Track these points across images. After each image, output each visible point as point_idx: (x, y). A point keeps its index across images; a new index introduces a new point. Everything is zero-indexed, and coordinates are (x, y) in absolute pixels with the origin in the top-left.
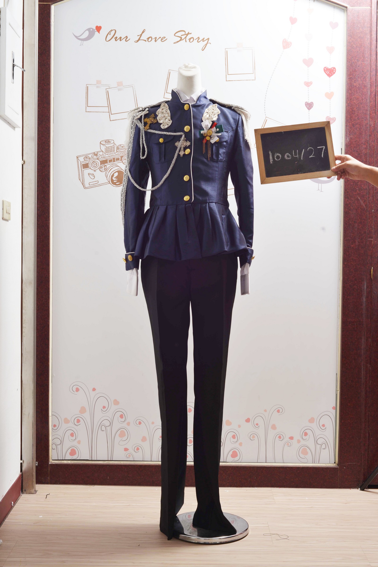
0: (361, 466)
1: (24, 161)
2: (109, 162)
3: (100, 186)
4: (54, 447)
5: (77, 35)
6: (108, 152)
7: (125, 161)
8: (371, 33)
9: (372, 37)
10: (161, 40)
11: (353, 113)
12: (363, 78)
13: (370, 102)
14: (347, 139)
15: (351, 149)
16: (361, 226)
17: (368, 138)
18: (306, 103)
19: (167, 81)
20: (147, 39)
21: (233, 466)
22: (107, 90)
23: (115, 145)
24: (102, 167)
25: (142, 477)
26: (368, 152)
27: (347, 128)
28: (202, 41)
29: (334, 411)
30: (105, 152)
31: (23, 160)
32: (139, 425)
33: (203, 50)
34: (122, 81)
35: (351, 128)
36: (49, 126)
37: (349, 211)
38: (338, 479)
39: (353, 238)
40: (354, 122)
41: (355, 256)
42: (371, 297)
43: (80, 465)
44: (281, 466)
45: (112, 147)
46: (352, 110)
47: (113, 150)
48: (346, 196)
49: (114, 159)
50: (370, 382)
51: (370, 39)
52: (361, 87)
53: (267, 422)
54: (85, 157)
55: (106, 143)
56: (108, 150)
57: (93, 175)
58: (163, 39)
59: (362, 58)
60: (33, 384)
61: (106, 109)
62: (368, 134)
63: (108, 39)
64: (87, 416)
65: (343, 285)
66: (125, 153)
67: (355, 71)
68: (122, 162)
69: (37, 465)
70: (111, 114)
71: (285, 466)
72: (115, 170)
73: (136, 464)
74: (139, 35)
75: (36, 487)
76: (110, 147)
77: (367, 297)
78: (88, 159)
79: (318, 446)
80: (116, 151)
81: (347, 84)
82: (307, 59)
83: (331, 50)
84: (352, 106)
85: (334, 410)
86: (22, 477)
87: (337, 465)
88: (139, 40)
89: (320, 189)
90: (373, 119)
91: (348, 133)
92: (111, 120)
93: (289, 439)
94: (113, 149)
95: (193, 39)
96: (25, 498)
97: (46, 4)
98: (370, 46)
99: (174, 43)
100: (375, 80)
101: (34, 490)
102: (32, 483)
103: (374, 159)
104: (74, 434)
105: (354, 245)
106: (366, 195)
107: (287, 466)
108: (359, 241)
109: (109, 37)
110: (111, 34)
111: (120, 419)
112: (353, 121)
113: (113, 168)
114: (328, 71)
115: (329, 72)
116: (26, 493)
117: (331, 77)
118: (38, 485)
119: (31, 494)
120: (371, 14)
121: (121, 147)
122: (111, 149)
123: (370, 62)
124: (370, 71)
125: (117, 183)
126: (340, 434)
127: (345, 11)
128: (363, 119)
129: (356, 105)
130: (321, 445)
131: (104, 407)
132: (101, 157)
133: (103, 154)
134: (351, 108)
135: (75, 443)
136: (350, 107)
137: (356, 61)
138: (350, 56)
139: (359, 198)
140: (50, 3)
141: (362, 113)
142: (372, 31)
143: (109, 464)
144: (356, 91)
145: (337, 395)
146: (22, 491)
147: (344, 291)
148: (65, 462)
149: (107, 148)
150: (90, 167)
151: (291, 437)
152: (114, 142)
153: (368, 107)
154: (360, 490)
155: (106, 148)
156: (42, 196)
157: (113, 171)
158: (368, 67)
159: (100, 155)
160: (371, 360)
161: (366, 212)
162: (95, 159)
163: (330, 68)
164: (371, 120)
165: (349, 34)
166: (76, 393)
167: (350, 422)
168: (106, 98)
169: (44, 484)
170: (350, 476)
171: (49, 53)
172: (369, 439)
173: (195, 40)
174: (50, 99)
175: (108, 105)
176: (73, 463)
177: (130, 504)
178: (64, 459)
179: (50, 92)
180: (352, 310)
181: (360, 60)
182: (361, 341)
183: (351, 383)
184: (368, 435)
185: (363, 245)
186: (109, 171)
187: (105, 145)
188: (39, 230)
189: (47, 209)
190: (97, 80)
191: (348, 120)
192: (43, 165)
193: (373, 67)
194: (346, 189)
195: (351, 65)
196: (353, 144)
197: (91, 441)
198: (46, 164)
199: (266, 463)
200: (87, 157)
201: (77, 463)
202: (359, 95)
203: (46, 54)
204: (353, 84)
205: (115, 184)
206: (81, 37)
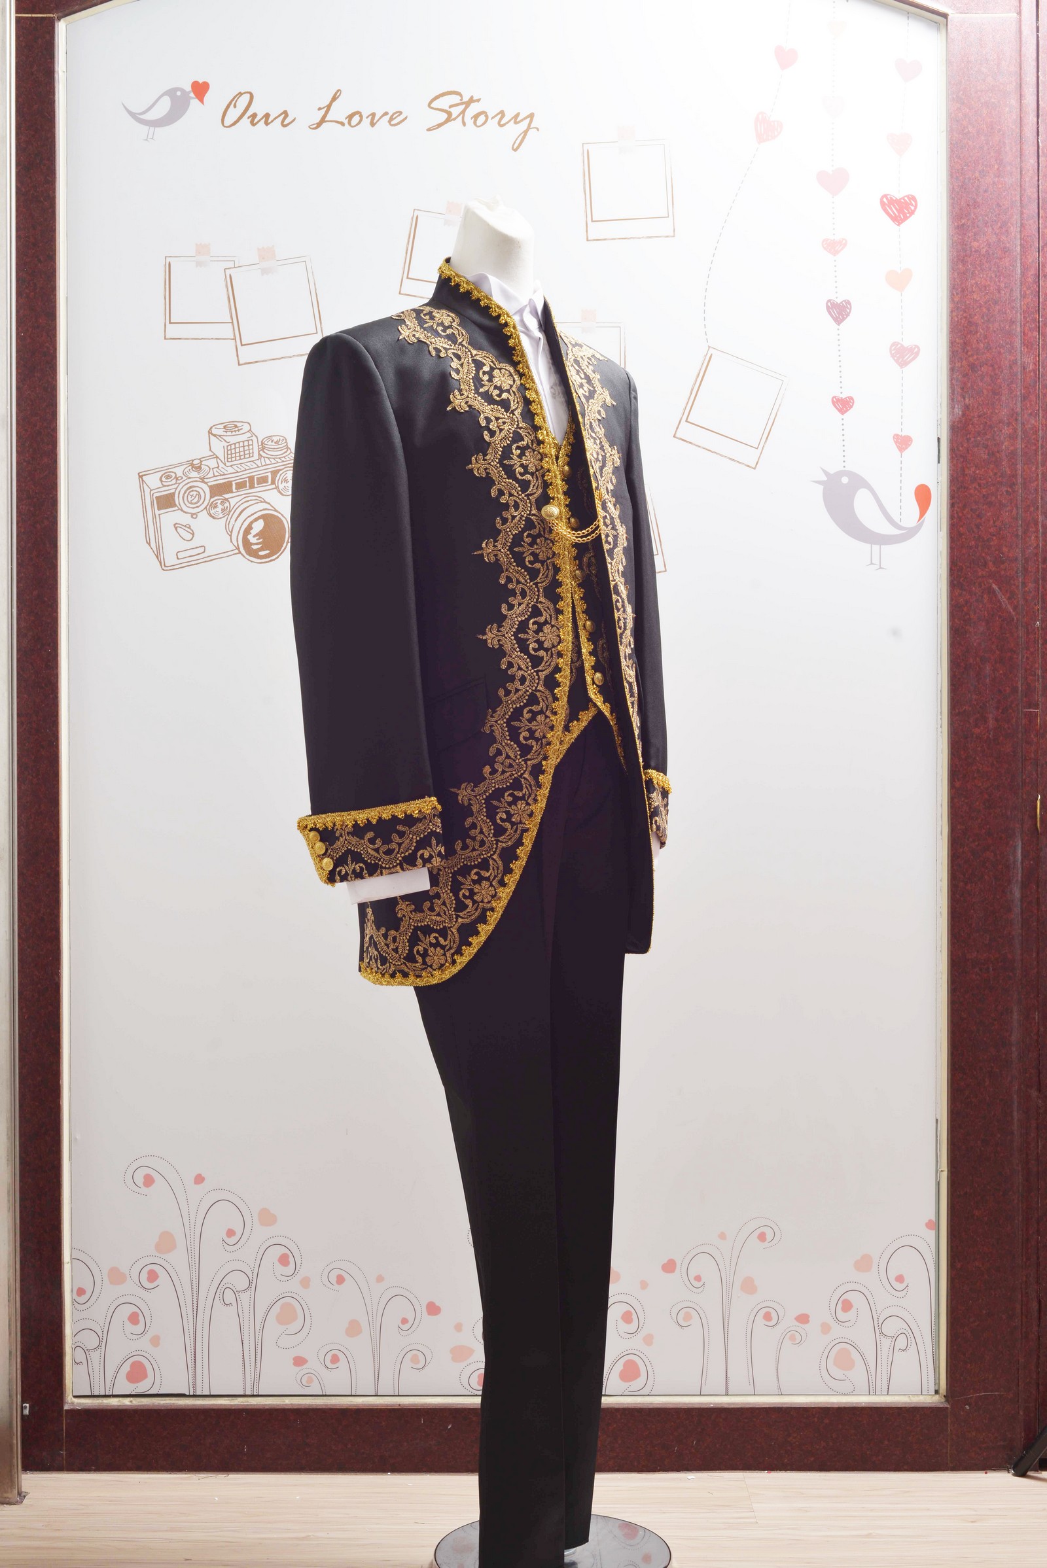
0: (1018, 1401)
2: (236, 489)
3: (211, 560)
4: (80, 1356)
6: (233, 459)
7: (284, 484)
8: (1020, 92)
9: (1025, 102)
10: (389, 122)
11: (971, 331)
12: (999, 224)
13: (1023, 296)
15: (968, 440)
16: (1001, 672)
17: (1019, 405)
18: (829, 304)
19: (408, 244)
20: (346, 118)
21: (624, 1406)
22: (228, 272)
23: (254, 437)
24: (217, 503)
25: (349, 1446)
26: (1019, 446)
27: (955, 376)
28: (513, 121)
29: (933, 1233)
30: (222, 458)
32: (337, 1287)
33: (515, 150)
34: (273, 246)
35: (967, 374)
36: (54, 382)
37: (966, 625)
38: (947, 1441)
39: (978, 707)
40: (975, 357)
41: (986, 762)
42: (1037, 885)
43: (159, 1410)
44: (772, 1403)
45: (246, 443)
46: (969, 322)
47: (250, 454)
48: (955, 582)
49: (251, 479)
50: (1040, 1143)
51: (1018, 110)
52: (993, 254)
53: (728, 1272)
54: (164, 474)
55: (226, 432)
56: (232, 453)
57: (189, 528)
58: (395, 118)
60: (12, 1169)
61: (227, 330)
62: (1019, 393)
63: (227, 123)
64: (178, 1259)
65: (952, 850)
66: (285, 460)
67: (976, 205)
68: (277, 488)
69: (26, 1412)
70: (242, 345)
71: (784, 1406)
72: (255, 513)
73: (331, 1405)
74: (324, 108)
75: (23, 1481)
76: (239, 443)
77: (1024, 886)
78: (174, 481)
79: (886, 1343)
80: (256, 456)
81: (953, 244)
82: (831, 173)
83: (900, 143)
84: (968, 310)
85: (930, 1231)
87: (943, 1400)
88: (323, 120)
89: (876, 560)
90: (1031, 349)
91: (958, 390)
92: (241, 363)
93: (797, 1324)
94: (249, 450)
95: (487, 116)
98: (1018, 130)
99: (429, 130)
100: (1037, 230)
101: (16, 1491)
102: (11, 1471)
103: (1036, 468)
104: (141, 1317)
105: (982, 728)
106: (1017, 577)
107: (791, 1404)
108: (999, 717)
109: (233, 115)
110: (237, 104)
111: (280, 1269)
112: (972, 355)
113: (245, 509)
114: (894, 206)
115: (896, 208)
117: (901, 225)
118: (32, 1475)
119: (7, 1504)
120: (1018, 34)
121: (272, 442)
122: (242, 449)
123: (1019, 177)
124: (1019, 205)
125: (262, 553)
127: (942, 26)
128: (1002, 351)
129: (980, 306)
130: (894, 1339)
131: (231, 1233)
132: (211, 474)
133: (219, 466)
134: (966, 317)
135: (144, 1344)
136: (961, 313)
137: (977, 174)
138: (961, 159)
139: (994, 586)
140: (52, 15)
141: (997, 329)
142: (1023, 85)
143: (248, 1407)
144: (980, 265)
145: (938, 1184)
147: (955, 867)
148: (114, 1402)
149: (229, 448)
150: (178, 505)
151: (803, 1314)
152: (250, 430)
153: (1016, 313)
154: (1014, 1475)
155: (227, 446)
156: (35, 593)
157: (249, 517)
158: (1013, 192)
159: (208, 469)
160: (1041, 1076)
161: (1017, 628)
162: (195, 481)
163: (901, 199)
164: (1026, 350)
165: (955, 96)
166: (144, 1190)
167: (981, 1266)
168: (226, 296)
169: (50, 1472)
170: (984, 1434)
171: (52, 164)
172: (1039, 1319)
173: (493, 118)
174: (55, 301)
175: (232, 318)
176: (140, 1406)
177: (310, 1534)
178: (111, 1394)
179: (55, 281)
180: (981, 924)
181: (990, 171)
182: (1009, 1018)
183: (982, 1149)
184: (1037, 1307)
185: (1009, 728)
186: (238, 517)
187: (224, 437)
188: (25, 696)
189: (49, 632)
190: (197, 245)
191: (957, 351)
192: (35, 500)
193: (1030, 194)
194: (954, 559)
195: (963, 187)
196: (972, 424)
197: (192, 1335)
198: (44, 497)
199: (727, 1395)
200: (168, 476)
201: (149, 1405)
202: (987, 276)
203: (42, 167)
204: (968, 243)
205: (254, 554)
206: (149, 116)
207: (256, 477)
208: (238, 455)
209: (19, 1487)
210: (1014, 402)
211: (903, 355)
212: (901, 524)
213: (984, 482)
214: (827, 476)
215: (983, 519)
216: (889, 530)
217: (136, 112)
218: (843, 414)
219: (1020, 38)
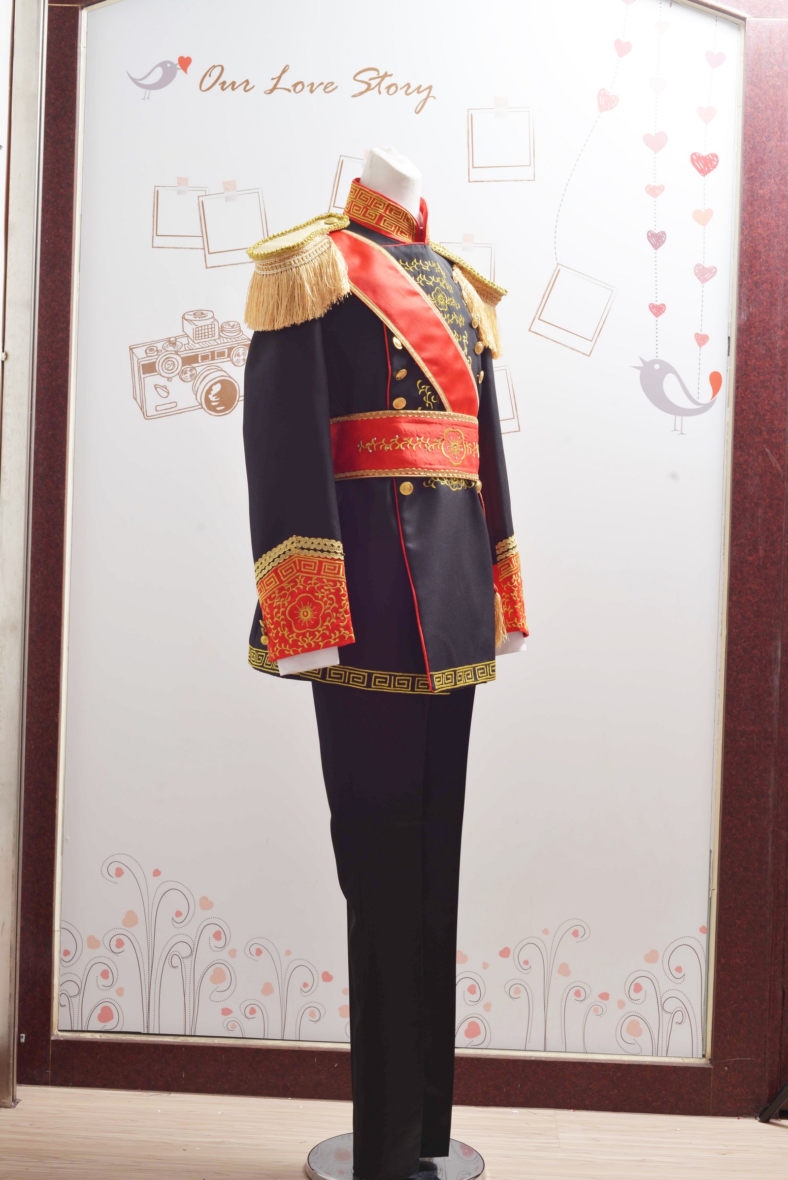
0: (765, 1066)
1: (6, 355)
2: (201, 360)
3: (181, 413)
5: (136, 77)
6: (200, 338)
7: (237, 358)
10: (324, 90)
11: (756, 257)
12: (780, 177)
14: (743, 316)
16: (770, 515)
18: (649, 234)
19: (335, 181)
20: (292, 86)
21: (467, 1056)
22: (201, 199)
23: (216, 323)
24: (187, 370)
25: (261, 1076)
27: (742, 290)
28: (416, 91)
29: (705, 936)
30: (192, 337)
31: (3, 351)
32: (256, 957)
33: (417, 113)
34: (235, 180)
35: (751, 290)
36: (69, 277)
37: (744, 479)
38: (710, 1094)
39: (752, 540)
40: (758, 277)
41: (756, 582)
43: (120, 1043)
44: (579, 1059)
45: (210, 327)
46: (755, 250)
47: (212, 334)
48: (737, 446)
49: (213, 353)
52: (774, 199)
53: (549, 960)
54: (148, 348)
55: (195, 318)
56: (200, 334)
58: (328, 88)
61: (198, 242)
63: (204, 88)
64: (139, 932)
65: (728, 648)
66: (238, 340)
67: (762, 162)
68: (231, 360)
69: (23, 1040)
70: (209, 253)
71: (588, 1061)
72: (215, 379)
73: (248, 1045)
74: (276, 78)
75: (17, 1092)
76: (205, 326)
77: (782, 677)
78: (156, 353)
79: (666, 1017)
80: (217, 336)
81: (744, 191)
82: (654, 135)
83: (707, 114)
84: (754, 241)
85: (702, 934)
87: (708, 1062)
88: (275, 88)
89: (678, 427)
91: (744, 300)
92: (208, 266)
93: (600, 1000)
94: (212, 331)
95: (397, 87)
99: (353, 96)
101: (11, 1098)
102: (8, 1083)
104: (110, 974)
106: (785, 443)
107: (593, 1060)
108: (767, 549)
109: (208, 82)
110: (212, 74)
111: (214, 942)
112: (756, 276)
113: (208, 375)
114: (701, 161)
115: (702, 163)
117: (706, 176)
118: (25, 1087)
119: (4, 1107)
121: (229, 326)
122: (206, 331)
125: (218, 409)
126: (717, 989)
127: (741, 27)
128: (778, 272)
129: (763, 238)
130: (673, 1014)
131: (178, 914)
132: (183, 349)
133: (189, 343)
134: (752, 247)
135: (112, 994)
136: (749, 243)
137: (764, 139)
138: (752, 127)
139: (767, 450)
140: (76, 5)
141: (776, 256)
143: (186, 1044)
144: (764, 207)
145: (710, 899)
147: (730, 661)
148: (88, 1036)
149: (197, 330)
150: (158, 370)
151: (605, 993)
152: (213, 317)
154: (760, 1121)
155: (196, 328)
156: (50, 433)
157: (210, 381)
159: (181, 344)
161: (783, 482)
162: (171, 354)
163: (706, 156)
165: (749, 80)
166: (115, 879)
167: (740, 962)
168: (199, 217)
169: (39, 1086)
170: (738, 1089)
171: (73, 115)
172: (783, 1004)
173: (401, 89)
174: (72, 217)
175: (202, 234)
176: (107, 1039)
177: (225, 1140)
178: (86, 1030)
179: (73, 203)
181: (774, 137)
182: (768, 776)
183: (744, 874)
184: (782, 995)
185: (775, 557)
186: (202, 381)
187: (194, 322)
188: (40, 509)
189: (59, 462)
190: (178, 178)
191: (745, 272)
192: (52, 364)
194: (737, 429)
195: (753, 148)
196: (754, 327)
197: (147, 991)
198: (59, 362)
199: (545, 1051)
200: (151, 349)
201: (114, 1039)
202: (769, 216)
203: (66, 117)
204: (756, 191)
205: (213, 409)
206: (146, 82)
207: (216, 352)
208: (203, 335)
209: (14, 1095)
210: (787, 311)
211: (704, 274)
212: (699, 401)
213: (762, 371)
214: (643, 363)
215: (760, 399)
216: (690, 406)
217: (138, 79)
218: (657, 317)
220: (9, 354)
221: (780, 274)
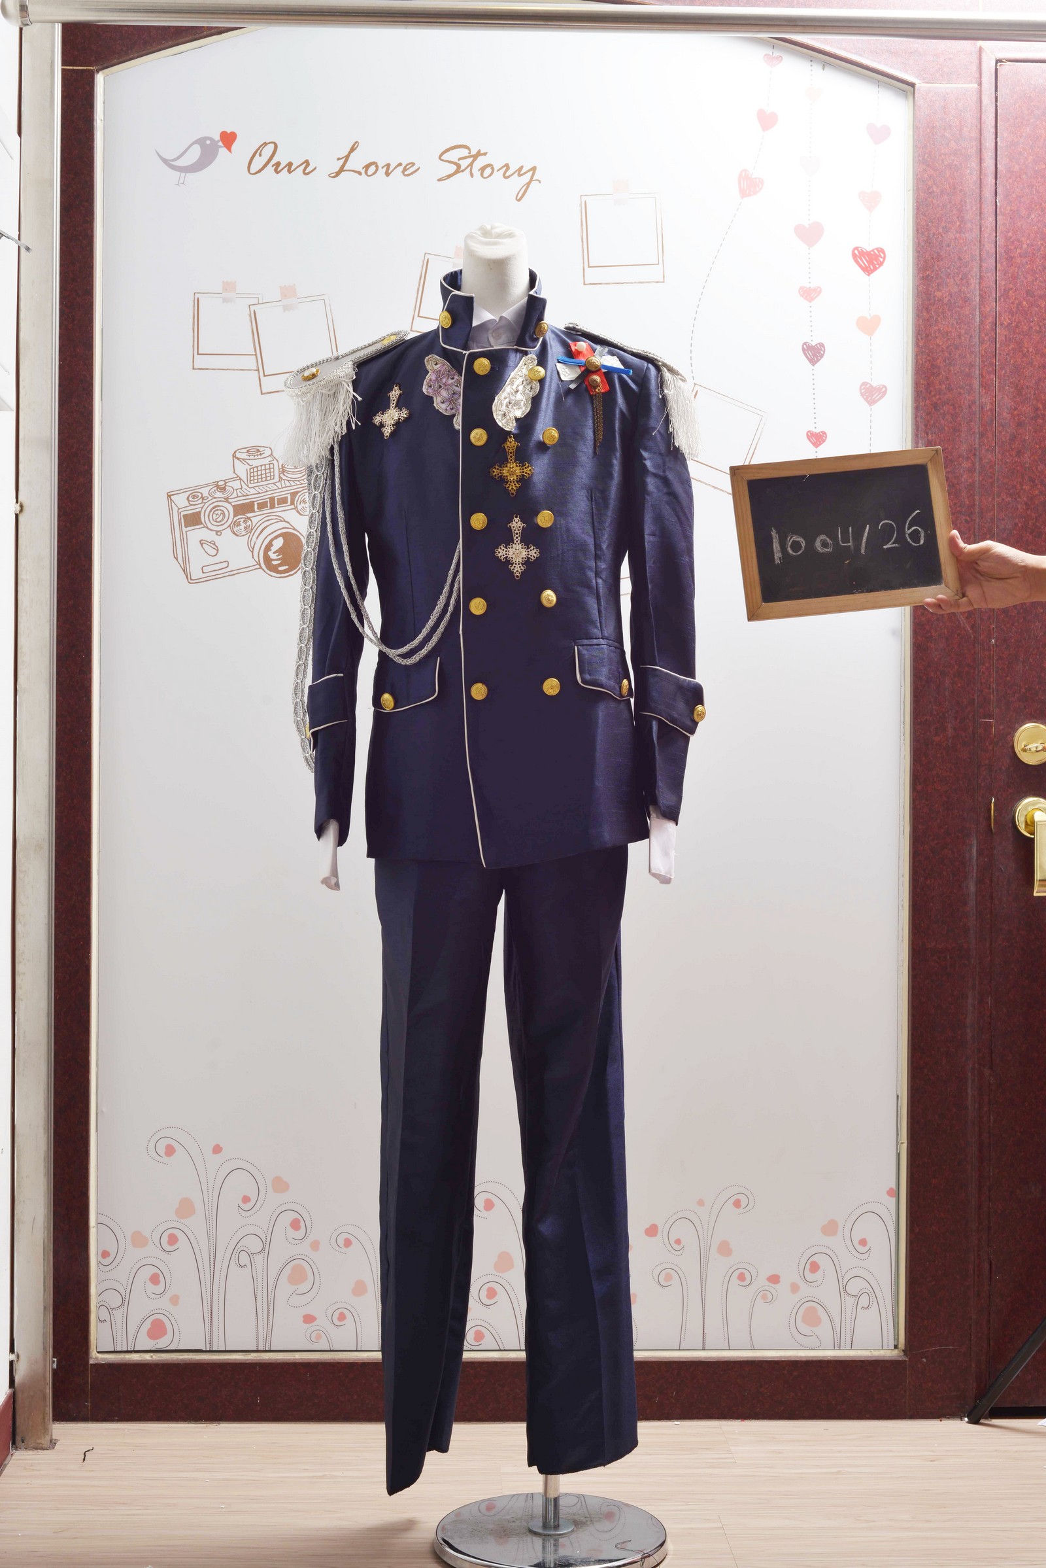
0: (971, 1355)
1: (21, 506)
2: (258, 508)
3: (234, 574)
4: (104, 1314)
6: (256, 481)
7: (302, 505)
8: (980, 156)
9: (984, 165)
10: (403, 172)
11: (934, 373)
12: (960, 276)
13: (982, 342)
16: (959, 685)
17: (977, 441)
18: (805, 346)
19: (419, 284)
20: (363, 168)
22: (253, 308)
23: (275, 462)
24: (240, 522)
25: (355, 1397)
26: (977, 479)
27: (919, 414)
28: (517, 173)
29: (893, 1200)
30: (245, 480)
31: (17, 502)
32: (344, 1249)
33: (519, 200)
34: (295, 285)
35: (930, 413)
37: (928, 642)
38: (905, 1392)
39: (938, 717)
40: (938, 397)
41: (945, 768)
42: (991, 881)
43: (178, 1364)
44: (746, 1357)
45: (267, 467)
46: (932, 365)
47: (271, 476)
49: (272, 499)
50: (992, 1118)
51: (978, 172)
52: (955, 303)
53: (705, 1235)
54: (192, 494)
55: (249, 456)
56: (255, 475)
57: (214, 544)
58: (408, 169)
59: (958, 223)
60: (46, 1136)
61: (251, 362)
62: (977, 431)
63: (252, 171)
64: (196, 1224)
65: (913, 848)
67: (939, 258)
68: (296, 508)
69: (55, 1366)
70: (265, 376)
71: (756, 1359)
72: (276, 531)
73: (338, 1359)
74: (343, 158)
75: (53, 1431)
76: (261, 466)
77: (980, 881)
79: (850, 1301)
80: (277, 479)
81: (917, 294)
82: (808, 226)
83: (871, 200)
84: (932, 354)
85: (890, 1198)
86: (14, 1402)
87: (902, 1354)
88: (341, 170)
90: (988, 391)
91: (922, 426)
92: (263, 392)
93: (769, 1284)
94: (270, 472)
95: (493, 169)
96: (21, 1461)
97: (82, 70)
98: (978, 191)
99: (439, 180)
100: (994, 282)
101: (48, 1438)
102: (44, 1419)
103: (993, 499)
104: (161, 1278)
105: (941, 736)
107: (763, 1357)
108: (957, 727)
109: (258, 162)
110: (262, 153)
111: (292, 1233)
112: (935, 396)
113: (269, 525)
114: (864, 258)
115: (866, 260)
116: (26, 1449)
117: (872, 275)
118: (62, 1425)
119: (40, 1449)
120: (979, 103)
122: (263, 472)
123: (978, 233)
124: (978, 259)
125: (280, 569)
126: (910, 1265)
127: (909, 94)
128: (961, 391)
129: (943, 351)
130: (858, 1298)
131: (246, 1199)
132: (235, 495)
133: (242, 488)
134: (929, 361)
135: (164, 1303)
136: (925, 356)
137: (941, 230)
138: (926, 216)
140: (91, 68)
141: (958, 372)
142: (983, 150)
143: (261, 1362)
144: (943, 313)
145: (898, 1155)
146: (14, 1443)
148: (136, 1357)
149: (252, 471)
150: (203, 521)
151: (774, 1275)
152: (272, 454)
153: (975, 357)
154: (968, 1422)
155: (250, 469)
156: (71, 602)
157: (270, 535)
158: (973, 247)
159: (232, 489)
160: (993, 1055)
161: (974, 645)
162: (217, 501)
163: (872, 251)
164: (984, 391)
165: (920, 159)
166: (165, 1159)
167: (937, 1230)
168: (251, 330)
169: (76, 1423)
170: (939, 1385)
171: (90, 205)
172: (990, 1278)
173: (498, 171)
174: (92, 333)
175: (256, 351)
176: (159, 1360)
177: (326, 1473)
178: (132, 1349)
179: (92, 314)
180: (939, 917)
181: (953, 228)
182: (965, 1003)
183: (940, 1122)
184: (988, 1268)
185: (966, 737)
186: (259, 535)
187: (247, 461)
188: (63, 699)
189: (83, 639)
190: (223, 282)
191: (921, 391)
192: (72, 516)
193: (988, 249)
195: (928, 242)
197: (209, 1296)
198: (80, 514)
199: (704, 1350)
200: (195, 496)
201: (169, 1360)
202: (949, 323)
203: (81, 208)
204: (932, 293)
205: (274, 569)
206: (181, 163)
207: (276, 498)
208: (260, 477)
209: (51, 1434)
210: (973, 438)
211: (872, 394)
217: (170, 159)
218: (816, 447)
219: (981, 107)
220: (24, 505)
221: (964, 393)
